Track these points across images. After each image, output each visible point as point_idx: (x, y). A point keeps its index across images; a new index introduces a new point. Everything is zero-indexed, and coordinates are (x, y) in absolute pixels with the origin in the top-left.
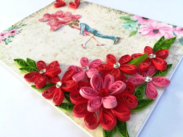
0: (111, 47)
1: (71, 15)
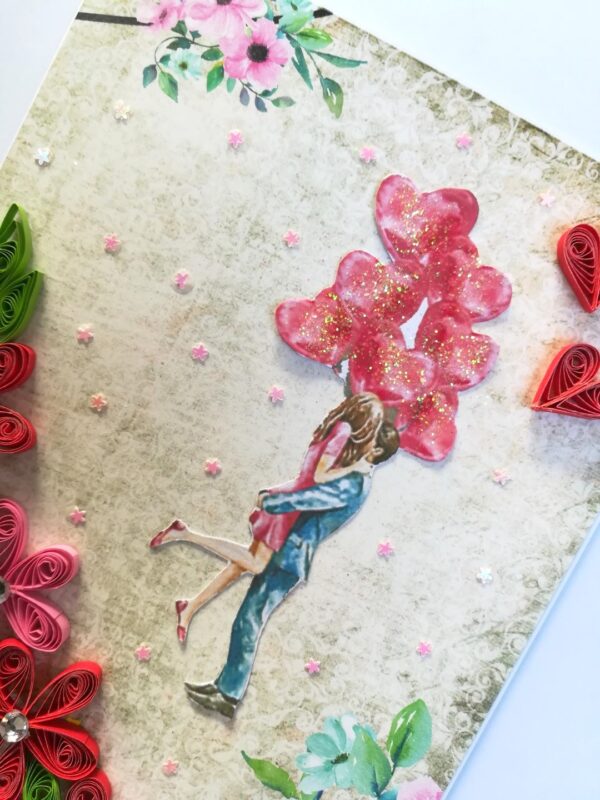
1: (452, 386)
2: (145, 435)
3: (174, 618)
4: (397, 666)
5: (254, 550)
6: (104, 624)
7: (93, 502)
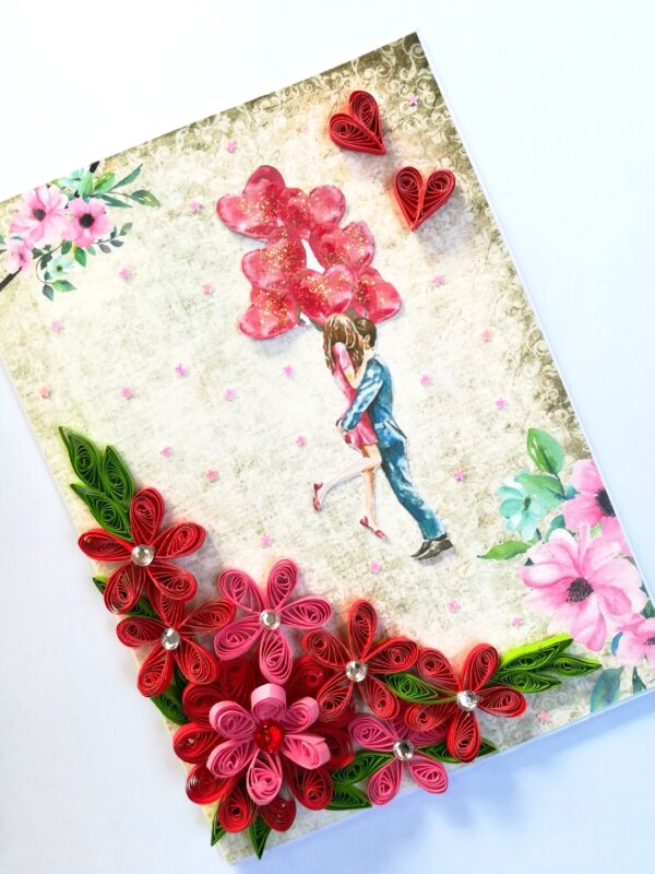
0: (399, 559)
1: (364, 266)
2: (252, 462)
3: (369, 532)
4: (499, 426)
5: (366, 454)
6: (340, 576)
7: (266, 524)
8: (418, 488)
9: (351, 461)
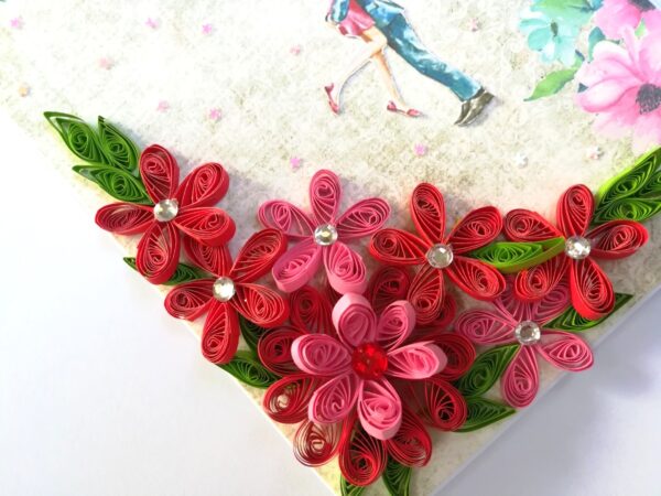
0: (443, 132)
2: (252, 89)
3: (400, 117)
5: (367, 39)
6: (387, 174)
7: (288, 147)
8: (436, 53)
9: (355, 50)
